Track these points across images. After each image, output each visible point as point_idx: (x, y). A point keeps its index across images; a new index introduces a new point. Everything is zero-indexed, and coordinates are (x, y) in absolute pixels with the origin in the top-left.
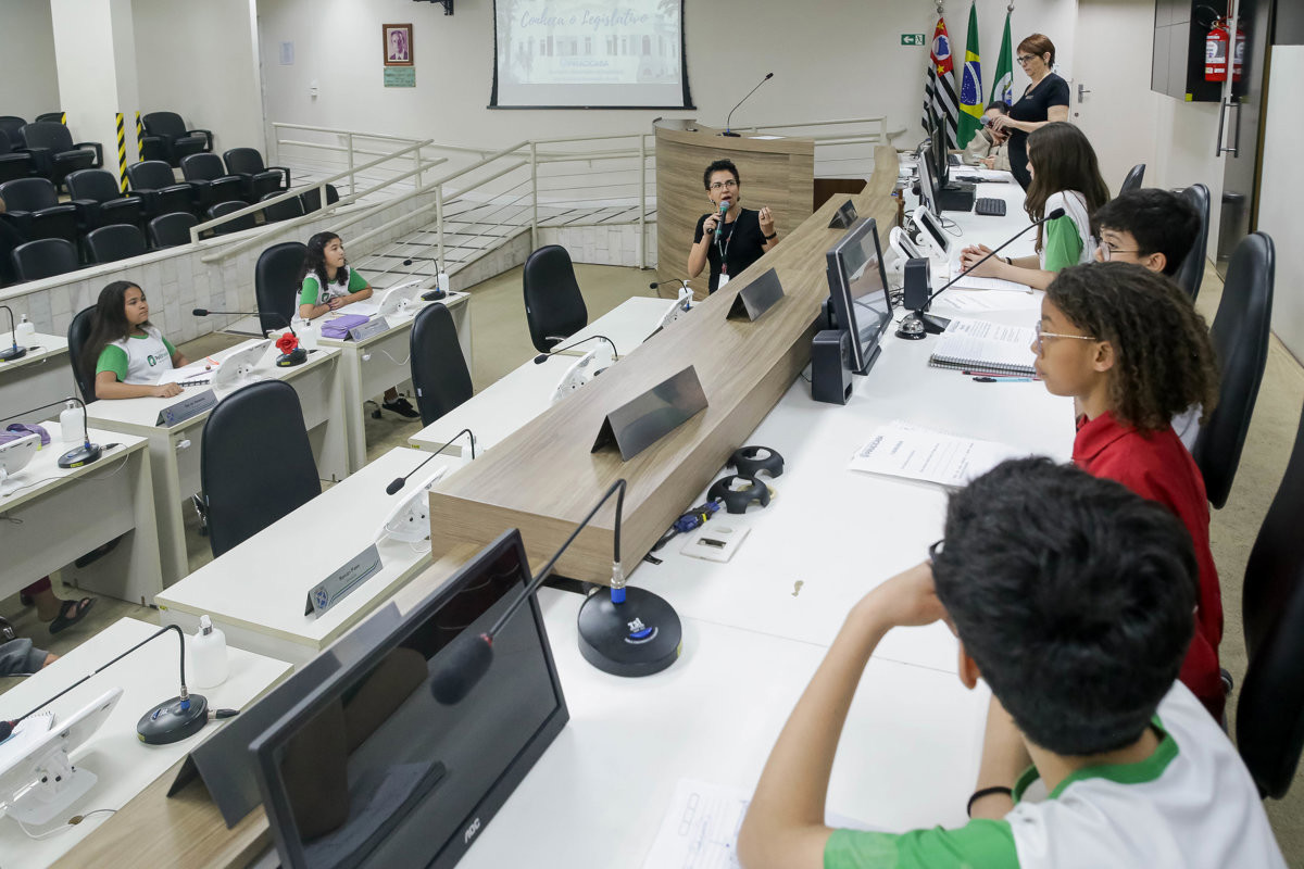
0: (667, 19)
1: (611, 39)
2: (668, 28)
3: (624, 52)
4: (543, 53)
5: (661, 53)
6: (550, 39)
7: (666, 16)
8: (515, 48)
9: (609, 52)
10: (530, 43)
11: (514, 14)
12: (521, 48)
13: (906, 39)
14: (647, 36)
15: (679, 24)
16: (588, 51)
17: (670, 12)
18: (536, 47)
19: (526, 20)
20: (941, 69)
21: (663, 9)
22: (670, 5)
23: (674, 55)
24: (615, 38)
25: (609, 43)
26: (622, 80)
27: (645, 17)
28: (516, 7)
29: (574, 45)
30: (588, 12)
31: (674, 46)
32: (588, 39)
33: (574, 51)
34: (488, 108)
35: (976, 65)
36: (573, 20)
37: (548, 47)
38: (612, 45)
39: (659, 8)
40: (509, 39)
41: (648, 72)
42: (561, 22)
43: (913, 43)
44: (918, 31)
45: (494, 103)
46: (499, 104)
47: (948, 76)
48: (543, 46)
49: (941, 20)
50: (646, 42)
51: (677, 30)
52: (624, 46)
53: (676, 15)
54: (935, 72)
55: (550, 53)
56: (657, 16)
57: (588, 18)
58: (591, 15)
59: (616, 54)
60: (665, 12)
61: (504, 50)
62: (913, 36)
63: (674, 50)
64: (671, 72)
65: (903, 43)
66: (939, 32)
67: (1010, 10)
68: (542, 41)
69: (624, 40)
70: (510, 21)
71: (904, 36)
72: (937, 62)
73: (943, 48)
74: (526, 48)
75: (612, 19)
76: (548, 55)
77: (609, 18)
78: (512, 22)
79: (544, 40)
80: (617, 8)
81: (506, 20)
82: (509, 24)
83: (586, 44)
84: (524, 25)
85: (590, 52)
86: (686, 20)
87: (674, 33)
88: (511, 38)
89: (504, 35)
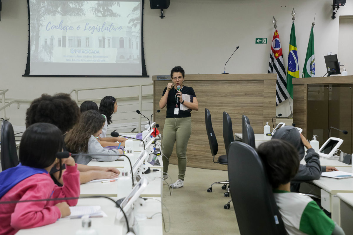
0: (133, 29)
1: (101, 39)
2: (134, 34)
3: (109, 46)
4: (60, 45)
5: (130, 47)
6: (64, 38)
7: (133, 27)
8: (41, 42)
9: (100, 46)
10: (52, 40)
11: (41, 22)
12: (46, 42)
13: (258, 41)
14: (122, 38)
15: (140, 32)
16: (88, 45)
17: (135, 26)
18: (56, 42)
19: (50, 26)
20: (277, 55)
21: (131, 23)
22: (136, 22)
23: (137, 48)
24: (104, 38)
25: (100, 41)
26: (108, 61)
27: (121, 28)
28: (43, 18)
29: (79, 42)
30: (87, 24)
31: (137, 43)
32: (87, 38)
33: (79, 45)
34: (23, 76)
35: (295, 52)
36: (79, 28)
37: (63, 42)
38: (102, 42)
39: (129, 23)
40: (38, 37)
41: (122, 57)
42: (71, 28)
43: (261, 43)
44: (264, 36)
45: (27, 74)
46: (30, 74)
47: (280, 58)
48: (60, 41)
49: (276, 31)
50: (122, 41)
51: (139, 35)
52: (109, 43)
53: (139, 27)
54: (273, 56)
55: (64, 46)
56: (128, 27)
57: (88, 27)
58: (89, 25)
59: (104, 47)
60: (133, 25)
61: (35, 43)
62: (261, 39)
63: (137, 45)
64: (135, 57)
65: (257, 43)
66: (276, 37)
67: (313, 24)
68: (59, 38)
69: (109, 40)
70: (39, 26)
71: (257, 39)
72: (274, 52)
73: (277, 44)
74: (49, 42)
75: (102, 28)
76: (63, 47)
77: (100, 28)
78: (40, 27)
79: (60, 38)
80: (105, 22)
81: (36, 25)
82: (38, 28)
83: (87, 41)
84: (48, 29)
85: (89, 45)
86: (144, 30)
87: (137, 37)
88: (40, 36)
89: (35, 34)
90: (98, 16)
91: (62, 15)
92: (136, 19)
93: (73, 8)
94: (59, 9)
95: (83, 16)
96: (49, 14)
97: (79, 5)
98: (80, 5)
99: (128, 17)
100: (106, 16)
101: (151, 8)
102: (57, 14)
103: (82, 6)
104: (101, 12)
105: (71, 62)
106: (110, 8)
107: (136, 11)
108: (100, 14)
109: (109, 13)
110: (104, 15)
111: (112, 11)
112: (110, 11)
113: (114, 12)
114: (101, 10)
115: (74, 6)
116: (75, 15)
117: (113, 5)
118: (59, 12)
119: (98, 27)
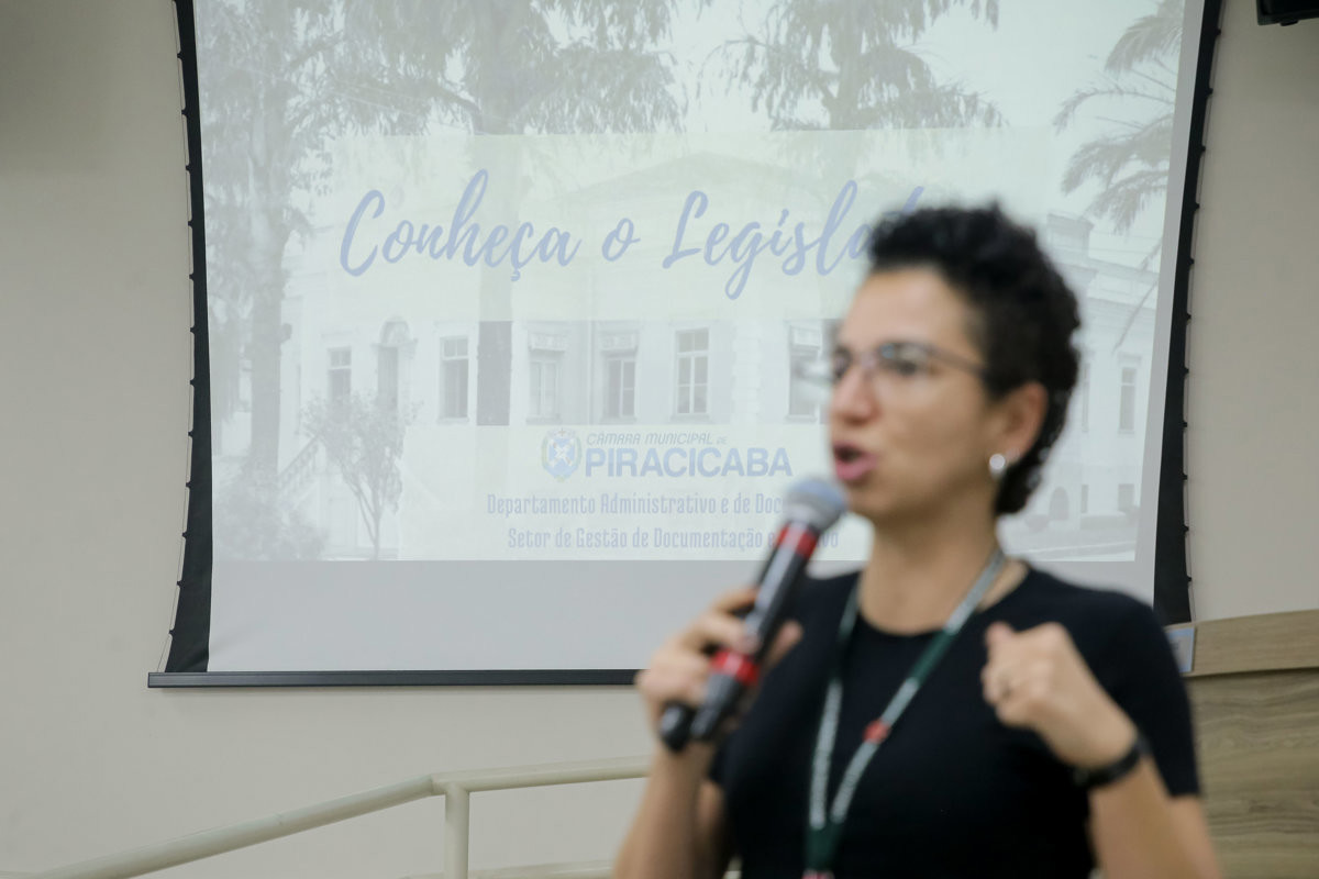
4: (454, 406)
6: (495, 337)
7: (1104, 224)
9: (799, 408)
10: (390, 357)
11: (298, 198)
12: (340, 381)
15: (1162, 265)
16: (693, 404)
17: (1125, 206)
18: (422, 381)
19: (370, 236)
21: (1092, 186)
22: (1134, 167)
23: (1126, 423)
28: (310, 163)
29: (620, 370)
30: (697, 202)
31: (1128, 375)
32: (693, 340)
33: (619, 403)
34: (157, 680)
36: (618, 241)
37: (481, 378)
39: (1072, 182)
40: (273, 333)
42: (557, 248)
45: (187, 660)
46: (215, 664)
48: (455, 373)
53: (1157, 217)
55: (495, 410)
57: (697, 232)
58: (712, 217)
60: (1100, 206)
61: (245, 389)
63: (1127, 394)
64: (1104, 504)
68: (453, 346)
70: (280, 235)
74: (364, 379)
75: (823, 241)
76: (482, 421)
77: (810, 236)
78: (293, 245)
79: (462, 343)
80: (852, 184)
81: (259, 230)
82: (276, 256)
83: (684, 364)
84: (355, 261)
85: (700, 404)
86: (1203, 250)
87: (1137, 311)
88: (288, 330)
89: (246, 311)
90: (790, 125)
91: (480, 127)
92: (1137, 145)
93: (576, 52)
94: (455, 68)
95: (662, 126)
96: (366, 120)
97: (625, 17)
98: (640, 22)
99: (1062, 120)
100: (870, 119)
101: (1261, 21)
102: (434, 114)
103: (657, 26)
104: (819, 81)
105: (550, 553)
106: (902, 41)
107: (1144, 67)
108: (810, 107)
109: (891, 92)
110: (848, 116)
111: (918, 65)
112: (901, 66)
113: (941, 76)
114: (826, 62)
115: (583, 32)
116: (588, 124)
117: (935, 12)
118: (449, 98)
119: (788, 232)
